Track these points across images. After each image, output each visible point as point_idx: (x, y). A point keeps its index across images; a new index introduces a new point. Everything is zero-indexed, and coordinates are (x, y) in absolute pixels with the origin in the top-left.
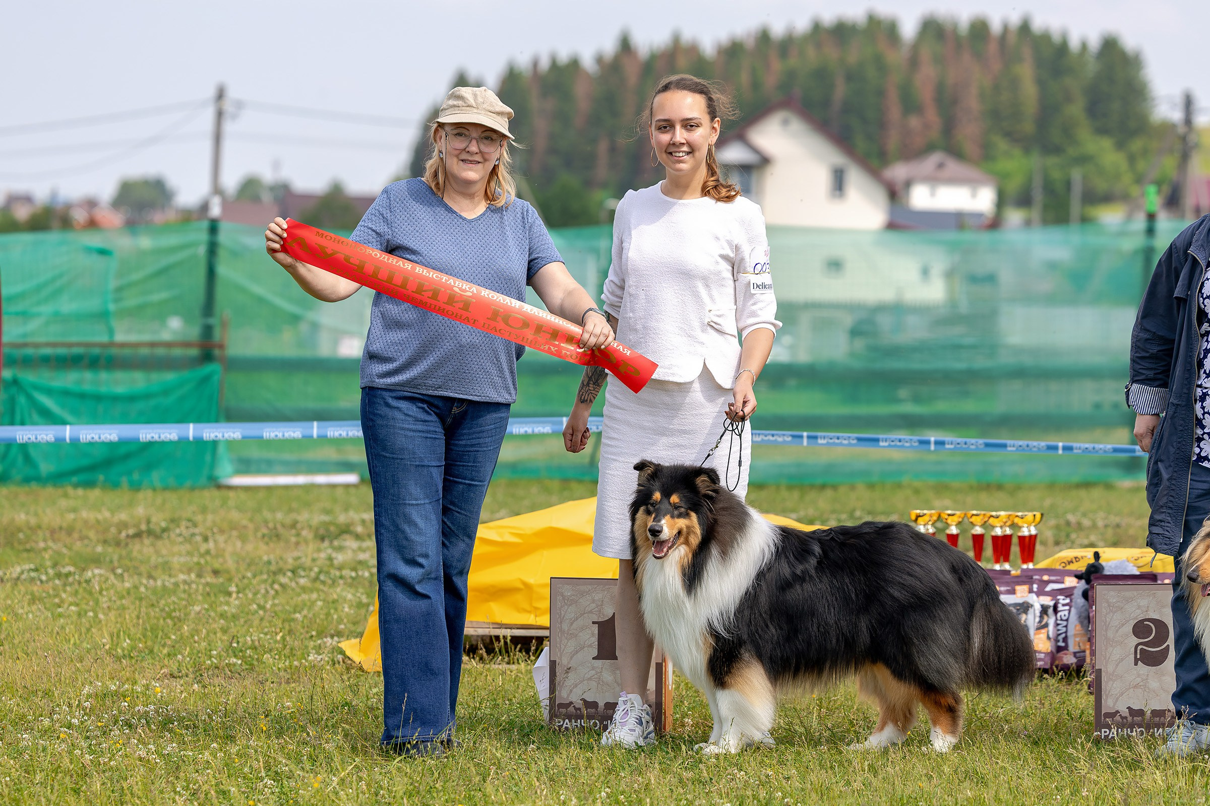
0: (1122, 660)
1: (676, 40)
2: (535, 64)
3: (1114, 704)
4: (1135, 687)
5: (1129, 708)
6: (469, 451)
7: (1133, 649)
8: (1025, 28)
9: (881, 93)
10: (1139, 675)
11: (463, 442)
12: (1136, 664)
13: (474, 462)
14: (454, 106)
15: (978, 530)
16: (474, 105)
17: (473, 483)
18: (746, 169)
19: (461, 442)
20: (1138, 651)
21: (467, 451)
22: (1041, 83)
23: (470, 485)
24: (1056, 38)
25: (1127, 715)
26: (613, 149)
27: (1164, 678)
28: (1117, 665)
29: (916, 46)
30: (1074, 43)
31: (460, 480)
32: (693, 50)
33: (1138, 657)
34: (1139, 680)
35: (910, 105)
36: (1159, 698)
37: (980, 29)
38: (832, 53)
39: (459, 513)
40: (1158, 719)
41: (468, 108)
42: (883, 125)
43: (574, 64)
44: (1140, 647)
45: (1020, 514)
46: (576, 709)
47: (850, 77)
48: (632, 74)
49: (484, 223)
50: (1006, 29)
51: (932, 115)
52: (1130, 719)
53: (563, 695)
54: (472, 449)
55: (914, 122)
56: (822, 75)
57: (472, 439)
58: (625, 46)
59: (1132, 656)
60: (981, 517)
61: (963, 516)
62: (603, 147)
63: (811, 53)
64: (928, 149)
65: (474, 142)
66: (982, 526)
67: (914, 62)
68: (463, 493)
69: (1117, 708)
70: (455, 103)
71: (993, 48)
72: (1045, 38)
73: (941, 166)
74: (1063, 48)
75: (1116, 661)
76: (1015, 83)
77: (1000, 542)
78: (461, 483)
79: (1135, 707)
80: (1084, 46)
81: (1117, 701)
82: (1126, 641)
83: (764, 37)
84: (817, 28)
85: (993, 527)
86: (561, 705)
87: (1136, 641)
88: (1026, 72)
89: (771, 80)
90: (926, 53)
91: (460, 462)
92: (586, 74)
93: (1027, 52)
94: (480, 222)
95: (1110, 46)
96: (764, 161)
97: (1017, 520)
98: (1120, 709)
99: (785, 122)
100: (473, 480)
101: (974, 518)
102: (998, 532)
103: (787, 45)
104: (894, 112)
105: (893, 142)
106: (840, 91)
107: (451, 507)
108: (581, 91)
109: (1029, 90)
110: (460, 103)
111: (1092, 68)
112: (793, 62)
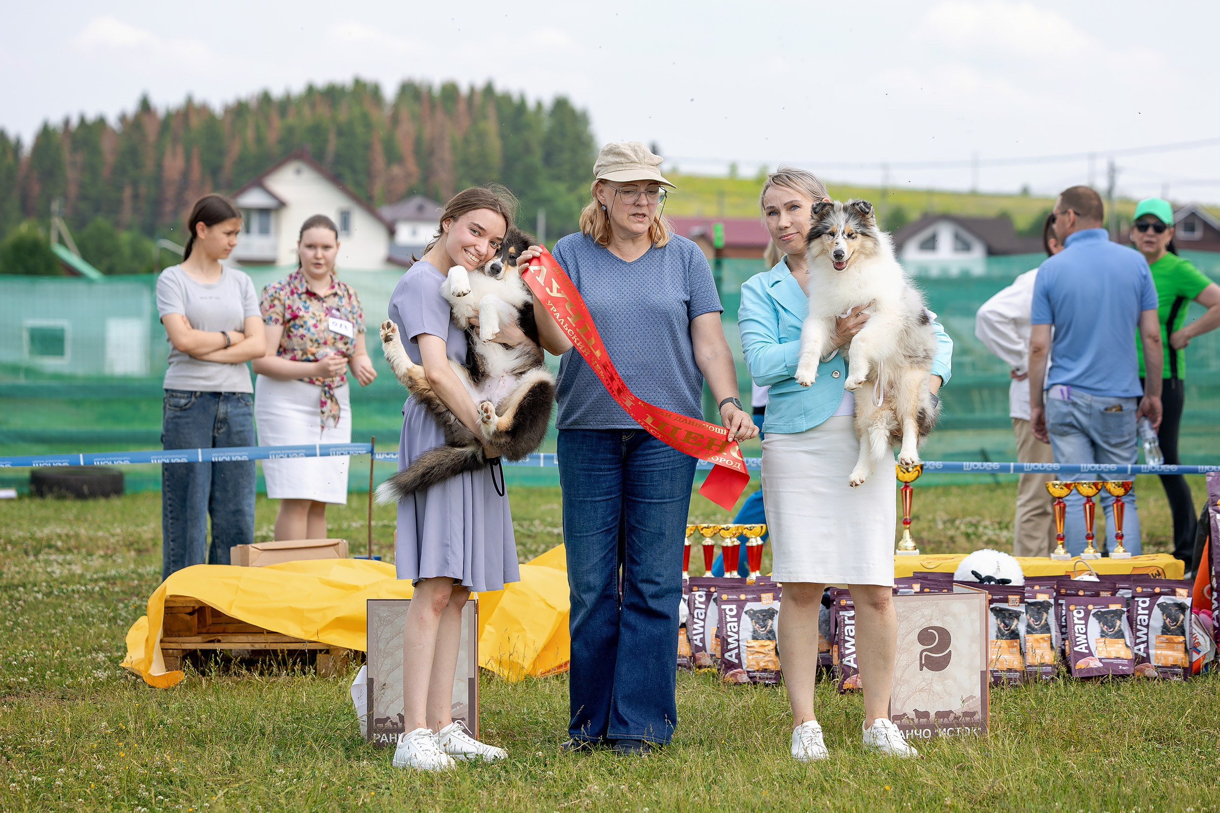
0: (909, 666)
1: (189, 101)
2: (67, 123)
3: (902, 707)
4: (921, 690)
5: (915, 710)
6: (645, 472)
7: (918, 656)
8: (489, 90)
9: (368, 147)
10: (924, 680)
11: (638, 463)
12: (921, 669)
13: (651, 482)
14: (617, 163)
15: (708, 542)
16: (637, 160)
17: (653, 501)
18: (264, 212)
19: (636, 464)
20: (923, 657)
21: (642, 472)
22: (503, 137)
23: (650, 503)
24: (516, 98)
25: (914, 717)
26: (136, 196)
27: (947, 682)
28: (904, 671)
29: (396, 106)
30: (531, 103)
31: (641, 500)
32: (204, 110)
33: (923, 662)
34: (924, 684)
35: (392, 156)
36: (942, 700)
37: (450, 91)
38: (323, 111)
39: (644, 530)
40: (942, 720)
41: (632, 164)
42: (370, 175)
43: (101, 122)
44: (925, 653)
45: (748, 526)
46: (393, 724)
47: (340, 133)
48: (151, 131)
49: (644, 264)
50: (472, 90)
51: (411, 165)
52: (916, 720)
53: (380, 711)
54: (647, 469)
55: (396, 170)
56: (316, 131)
57: (647, 460)
58: (145, 106)
59: (918, 662)
60: (712, 529)
61: (694, 528)
62: (128, 192)
63: (306, 111)
64: (410, 193)
65: (643, 196)
66: (712, 537)
67: (395, 120)
68: (645, 511)
69: (904, 711)
70: (618, 160)
71: (462, 107)
72: (506, 98)
73: (421, 208)
74: (521, 107)
75: (903, 667)
76: (481, 136)
77: (730, 552)
78: (641, 502)
79: (921, 710)
80: (539, 105)
81: (904, 704)
82: (912, 648)
83: (266, 98)
84: (311, 90)
85: (723, 538)
86: (379, 721)
87: (921, 647)
88: (491, 126)
89: (272, 136)
90: (405, 113)
91: (638, 481)
92: (113, 131)
93: (491, 111)
94: (639, 264)
95: (561, 105)
96: (282, 204)
97: (745, 532)
98: (907, 711)
99: (298, 172)
100: (652, 498)
101: (704, 529)
102: (728, 543)
103: (285, 105)
104: (380, 162)
105: (378, 189)
106: (333, 145)
107: (637, 526)
108: (107, 146)
109: (494, 144)
110: (623, 160)
111: (546, 124)
112: (291, 120)
